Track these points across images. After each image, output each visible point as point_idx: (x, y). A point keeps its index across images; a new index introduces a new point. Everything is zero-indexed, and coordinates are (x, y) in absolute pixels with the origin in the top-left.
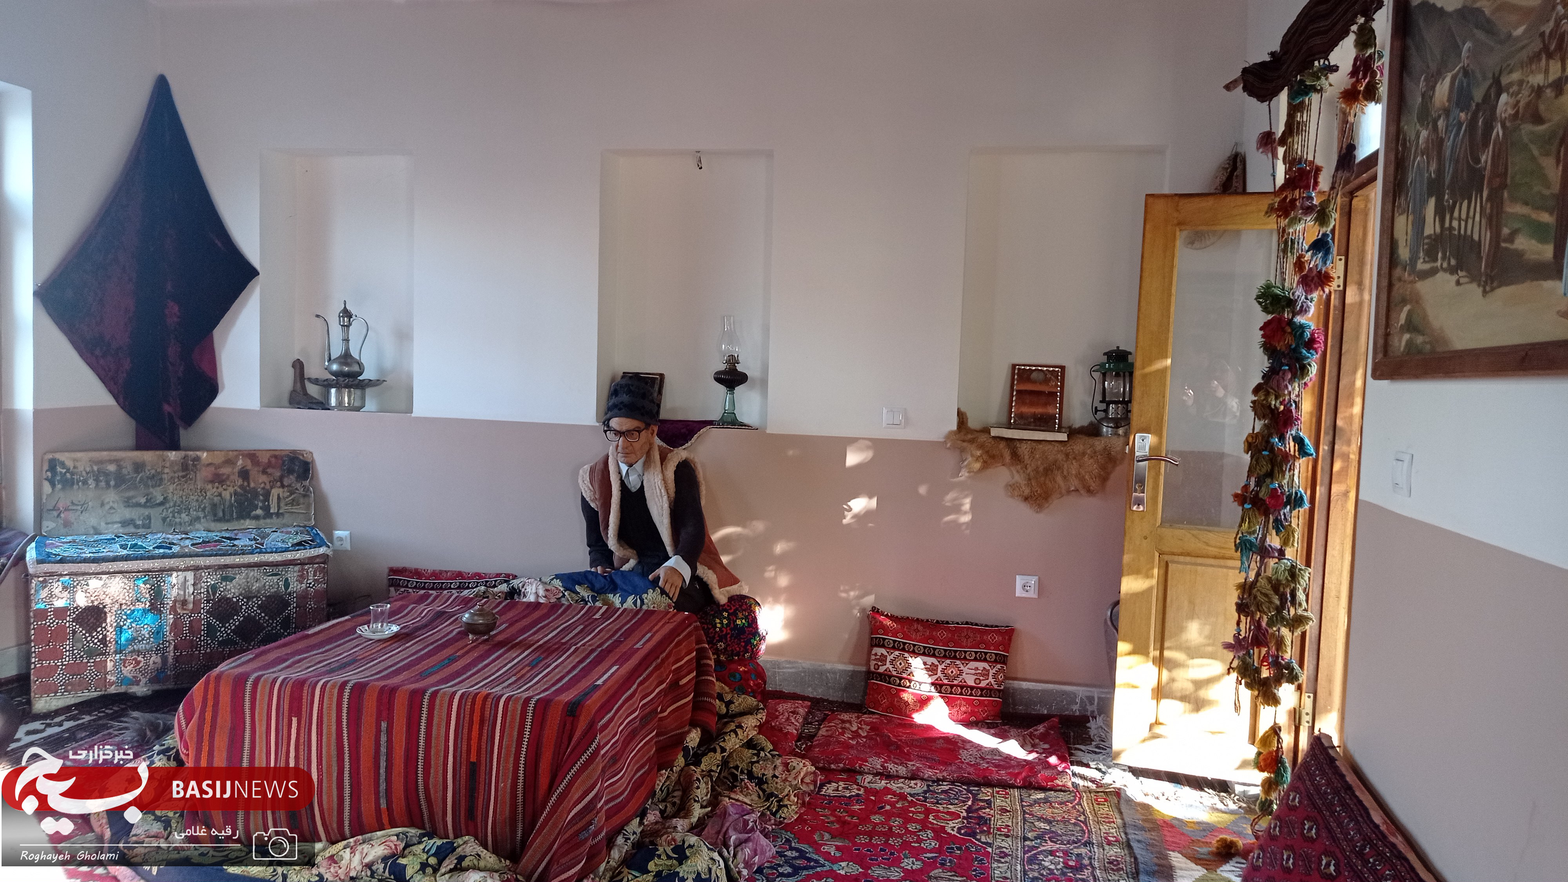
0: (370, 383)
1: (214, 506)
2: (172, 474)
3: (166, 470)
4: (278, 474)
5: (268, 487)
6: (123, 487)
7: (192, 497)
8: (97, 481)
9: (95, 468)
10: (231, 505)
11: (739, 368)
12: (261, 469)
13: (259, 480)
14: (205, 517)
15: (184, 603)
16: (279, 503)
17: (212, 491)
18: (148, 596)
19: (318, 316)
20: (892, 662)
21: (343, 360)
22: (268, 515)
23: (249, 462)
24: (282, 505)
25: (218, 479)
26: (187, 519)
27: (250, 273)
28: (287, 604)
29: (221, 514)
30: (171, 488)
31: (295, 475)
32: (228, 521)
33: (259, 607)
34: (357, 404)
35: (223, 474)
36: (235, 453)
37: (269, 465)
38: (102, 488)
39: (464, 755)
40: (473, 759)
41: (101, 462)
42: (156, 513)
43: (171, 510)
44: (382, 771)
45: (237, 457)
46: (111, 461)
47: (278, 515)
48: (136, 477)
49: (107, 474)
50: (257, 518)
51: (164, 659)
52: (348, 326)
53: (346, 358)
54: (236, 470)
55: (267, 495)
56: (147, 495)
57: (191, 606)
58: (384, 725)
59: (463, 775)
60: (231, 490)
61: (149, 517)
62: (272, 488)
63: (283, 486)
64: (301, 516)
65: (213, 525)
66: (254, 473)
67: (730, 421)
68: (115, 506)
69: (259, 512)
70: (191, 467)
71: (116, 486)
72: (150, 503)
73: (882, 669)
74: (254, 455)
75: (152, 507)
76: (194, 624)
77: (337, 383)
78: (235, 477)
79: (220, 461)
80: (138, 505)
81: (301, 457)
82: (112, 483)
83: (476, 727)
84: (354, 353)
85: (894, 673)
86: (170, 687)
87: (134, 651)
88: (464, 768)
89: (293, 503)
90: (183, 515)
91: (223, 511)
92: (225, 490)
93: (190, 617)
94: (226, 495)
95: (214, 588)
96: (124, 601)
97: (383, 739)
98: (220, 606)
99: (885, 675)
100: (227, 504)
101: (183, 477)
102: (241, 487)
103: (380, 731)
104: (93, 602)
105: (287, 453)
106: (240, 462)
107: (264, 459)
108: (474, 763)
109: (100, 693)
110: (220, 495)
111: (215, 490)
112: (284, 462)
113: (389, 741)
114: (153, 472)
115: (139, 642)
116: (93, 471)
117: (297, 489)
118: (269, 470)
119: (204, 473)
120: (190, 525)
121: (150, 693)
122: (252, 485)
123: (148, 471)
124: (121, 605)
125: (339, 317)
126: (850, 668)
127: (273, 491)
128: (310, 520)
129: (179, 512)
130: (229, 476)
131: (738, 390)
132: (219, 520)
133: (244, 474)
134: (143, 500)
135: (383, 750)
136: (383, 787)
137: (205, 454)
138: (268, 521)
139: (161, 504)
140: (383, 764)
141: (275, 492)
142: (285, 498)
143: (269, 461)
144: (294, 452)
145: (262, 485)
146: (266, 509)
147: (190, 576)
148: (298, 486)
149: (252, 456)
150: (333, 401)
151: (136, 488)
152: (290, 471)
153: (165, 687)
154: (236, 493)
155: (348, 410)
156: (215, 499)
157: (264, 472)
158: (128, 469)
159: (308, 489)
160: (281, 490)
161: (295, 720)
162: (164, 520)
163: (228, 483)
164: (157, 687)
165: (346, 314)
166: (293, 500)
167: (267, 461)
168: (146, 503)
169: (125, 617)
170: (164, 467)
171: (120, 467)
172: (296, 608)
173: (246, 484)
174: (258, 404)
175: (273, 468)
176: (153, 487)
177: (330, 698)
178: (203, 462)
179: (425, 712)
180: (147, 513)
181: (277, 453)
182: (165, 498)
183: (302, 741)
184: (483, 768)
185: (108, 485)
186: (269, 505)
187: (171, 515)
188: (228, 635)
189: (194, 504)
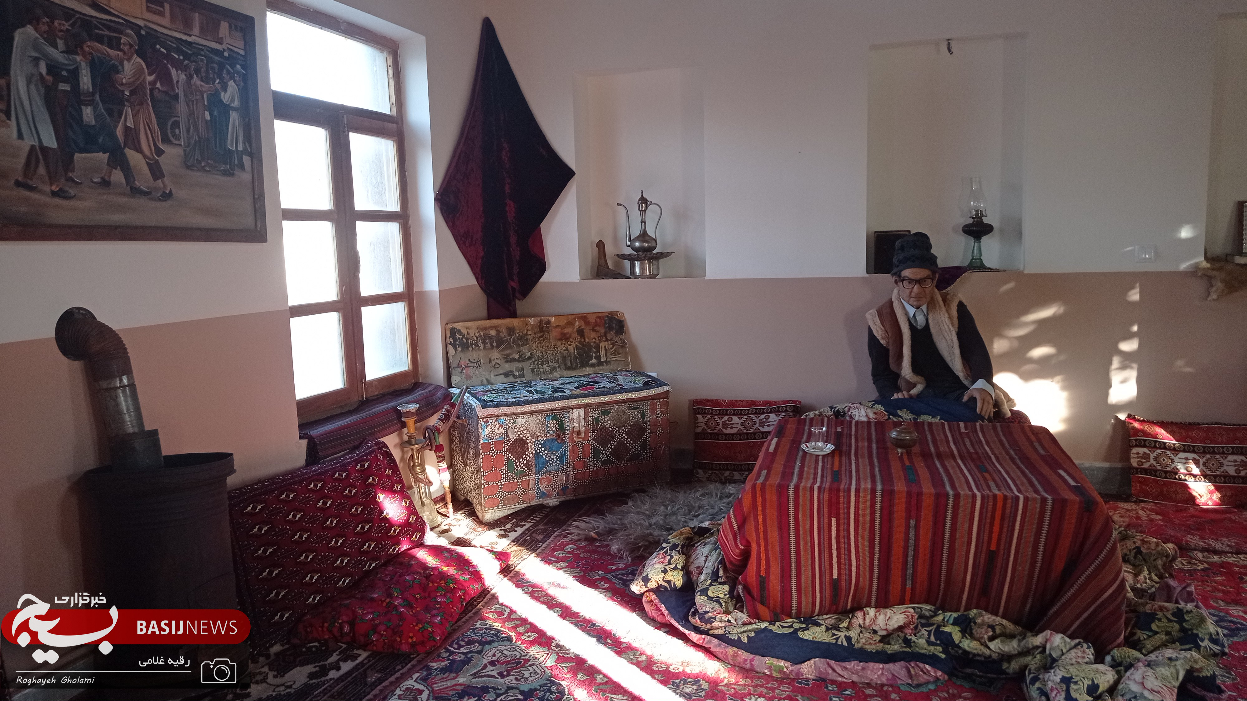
0: (662, 255)
1: (564, 358)
2: (534, 335)
3: (529, 333)
4: (603, 331)
5: (597, 342)
6: (502, 347)
7: (549, 352)
8: (484, 343)
9: (482, 334)
10: (575, 357)
11: (986, 220)
12: (591, 327)
13: (591, 337)
14: (559, 367)
15: (579, 433)
16: (606, 353)
17: (561, 346)
18: (554, 429)
19: (618, 204)
20: (1155, 459)
21: (641, 238)
22: (600, 363)
23: (583, 323)
24: (608, 354)
25: (565, 337)
26: (547, 369)
27: (569, 174)
28: (643, 431)
29: (569, 364)
30: (534, 345)
31: (614, 331)
32: (575, 369)
33: (627, 434)
34: (655, 273)
35: (567, 333)
36: (573, 316)
37: (596, 324)
38: (489, 348)
39: (985, 545)
40: (993, 548)
41: (485, 329)
42: (526, 365)
43: (536, 362)
44: (910, 559)
45: (575, 319)
46: (492, 328)
47: (607, 362)
48: (510, 339)
49: (490, 338)
50: (593, 365)
51: (567, 476)
52: (645, 211)
53: (644, 236)
54: (575, 329)
55: (598, 347)
56: (519, 352)
57: (583, 435)
58: (913, 522)
59: (982, 561)
60: (574, 345)
61: (522, 369)
62: (600, 342)
63: (607, 340)
64: (622, 362)
65: (565, 373)
66: (587, 330)
67: (977, 266)
68: (499, 362)
69: (594, 361)
70: (545, 329)
71: (498, 347)
72: (521, 359)
73: (1146, 466)
74: (585, 317)
75: (523, 361)
76: (585, 449)
77: (638, 257)
78: (575, 335)
79: (564, 323)
80: (513, 360)
81: (616, 317)
82: (495, 344)
83: (997, 523)
84: (650, 232)
85: (1159, 468)
86: (571, 498)
87: (547, 471)
88: (983, 556)
89: (616, 353)
90: (545, 366)
91: (571, 361)
92: (570, 345)
93: (582, 443)
94: (571, 349)
95: (597, 420)
96: (539, 434)
97: (912, 533)
98: (601, 434)
99: (1151, 470)
100: (573, 356)
101: (541, 337)
102: (580, 342)
103: (909, 527)
104: (519, 435)
105: (607, 314)
106: (577, 323)
107: (592, 320)
108: (993, 551)
109: (526, 505)
110: (567, 349)
111: (563, 346)
112: (605, 321)
113: (917, 535)
114: (521, 334)
115: (550, 464)
116: (481, 336)
117: (616, 342)
118: (597, 328)
119: (555, 333)
120: (550, 374)
121: (558, 503)
122: (587, 340)
123: (518, 334)
124: (538, 436)
125: (638, 203)
126: (1107, 465)
127: (601, 344)
128: (628, 365)
129: (542, 364)
130: (571, 334)
131: (984, 239)
132: (568, 369)
133: (581, 332)
134: (517, 356)
135: (912, 542)
136: (910, 571)
137: (553, 318)
138: (601, 367)
139: (530, 358)
140: (911, 553)
141: (603, 345)
142: (610, 349)
143: (596, 322)
144: (611, 313)
145: (594, 340)
146: (598, 358)
147: (582, 411)
148: (617, 339)
149: (584, 317)
150: (637, 271)
151: (511, 347)
152: (611, 328)
153: (568, 498)
154: (577, 347)
155: (651, 278)
156: (564, 352)
157: (594, 330)
158: (504, 333)
159: (624, 342)
160: (606, 343)
161: (834, 520)
162: (532, 370)
163: (571, 340)
164: (562, 499)
165: (643, 200)
166: (615, 350)
167: (594, 321)
168: (519, 358)
169: (540, 446)
170: (527, 330)
171: (498, 332)
172: (650, 433)
173: (583, 340)
174: (578, 277)
175: (599, 326)
176: (523, 345)
177: (865, 503)
178: (553, 325)
179: (950, 511)
180: (521, 366)
181: (600, 315)
182: (531, 354)
183: (842, 536)
184: (1001, 555)
185: (492, 346)
186: (600, 355)
187: (537, 367)
188: (607, 456)
189: (551, 357)
